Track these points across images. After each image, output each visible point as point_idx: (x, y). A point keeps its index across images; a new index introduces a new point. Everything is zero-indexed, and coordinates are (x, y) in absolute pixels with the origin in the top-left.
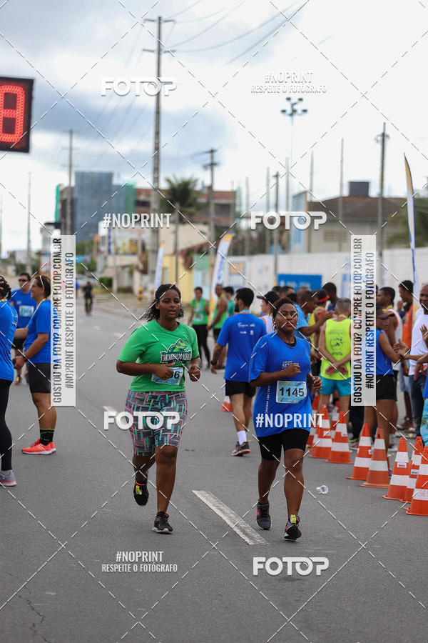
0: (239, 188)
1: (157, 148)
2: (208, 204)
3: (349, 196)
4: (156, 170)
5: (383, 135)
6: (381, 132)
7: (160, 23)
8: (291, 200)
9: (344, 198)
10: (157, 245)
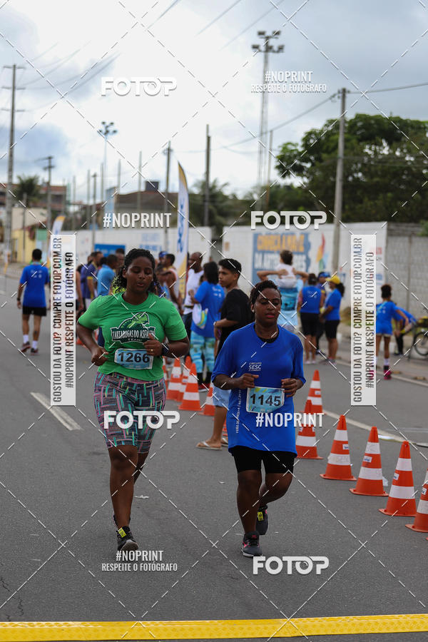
0: (69, 184)
1: (11, 155)
2: (46, 195)
3: (145, 191)
4: (11, 170)
5: (169, 150)
6: (166, 147)
7: (14, 70)
8: (105, 194)
9: (142, 193)
10: (10, 222)
